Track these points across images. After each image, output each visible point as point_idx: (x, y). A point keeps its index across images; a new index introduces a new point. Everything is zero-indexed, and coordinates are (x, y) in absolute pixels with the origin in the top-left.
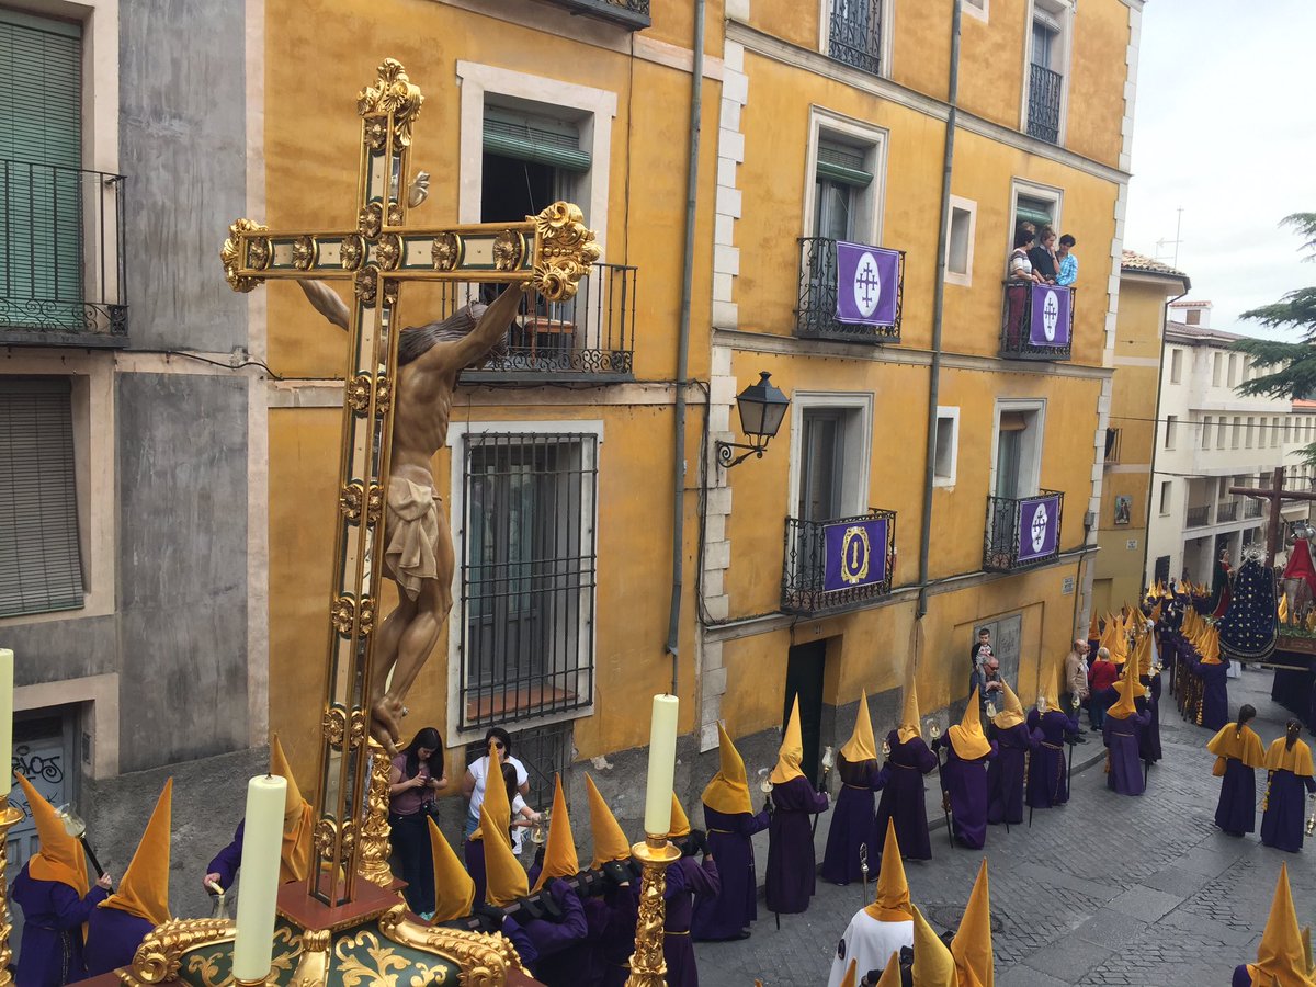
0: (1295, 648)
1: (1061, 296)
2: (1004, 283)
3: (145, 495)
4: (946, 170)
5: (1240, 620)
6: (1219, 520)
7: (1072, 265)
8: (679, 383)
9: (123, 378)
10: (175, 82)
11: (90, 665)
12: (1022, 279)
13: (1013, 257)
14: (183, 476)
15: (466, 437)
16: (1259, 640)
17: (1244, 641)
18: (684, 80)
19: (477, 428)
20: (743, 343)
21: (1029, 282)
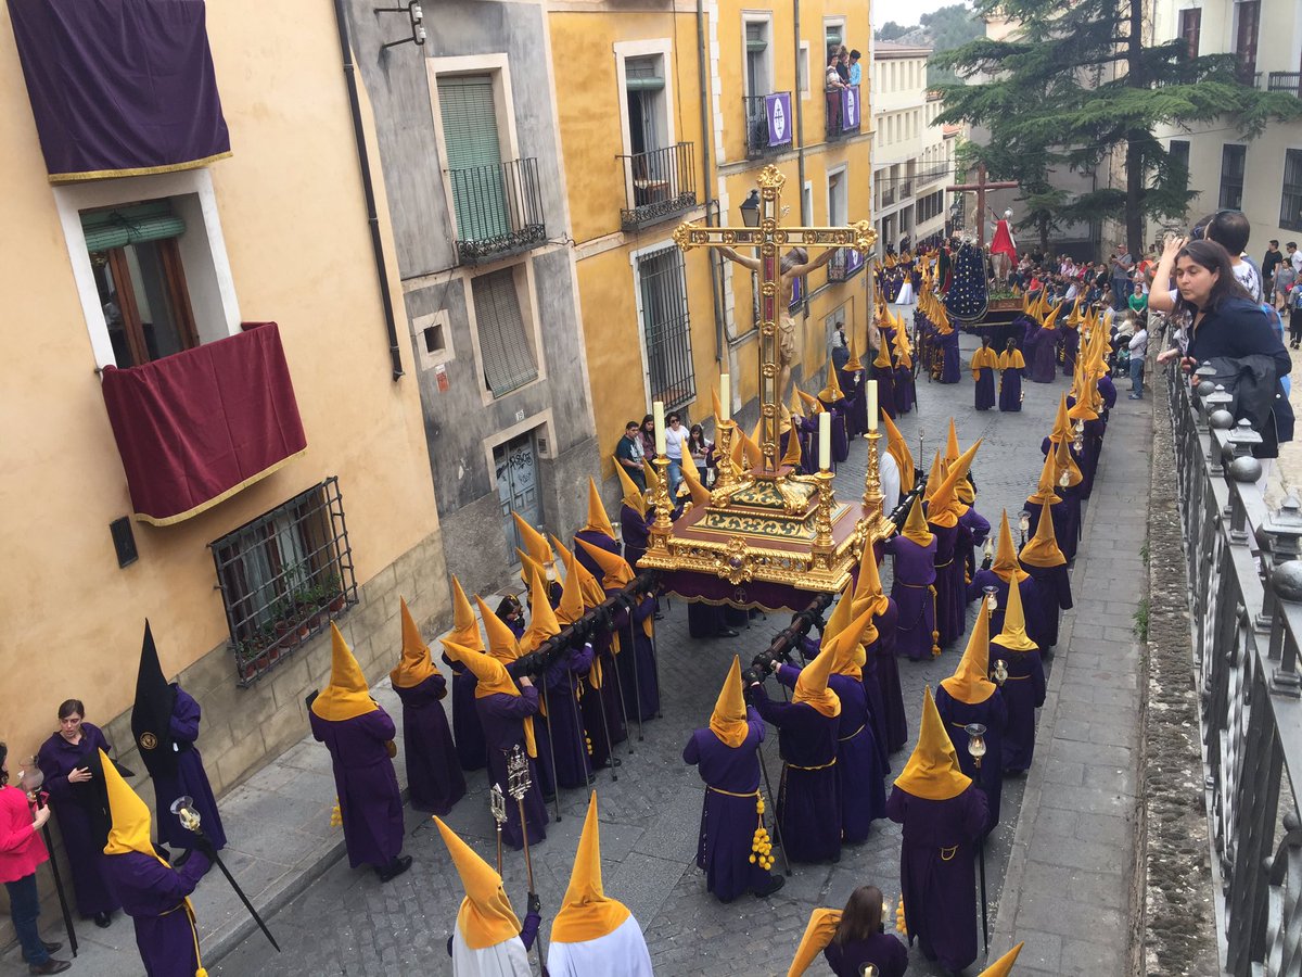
0: (1002, 308)
1: (854, 92)
2: (824, 91)
3: (547, 317)
4: (796, 25)
5: (962, 293)
6: (884, 205)
7: (858, 70)
8: (707, 204)
9: (534, 258)
10: (529, 100)
11: (544, 405)
12: (835, 87)
13: (828, 73)
14: (556, 304)
15: (638, 258)
16: (975, 306)
17: (965, 309)
18: (693, 17)
19: (642, 252)
20: (728, 171)
21: (840, 89)
